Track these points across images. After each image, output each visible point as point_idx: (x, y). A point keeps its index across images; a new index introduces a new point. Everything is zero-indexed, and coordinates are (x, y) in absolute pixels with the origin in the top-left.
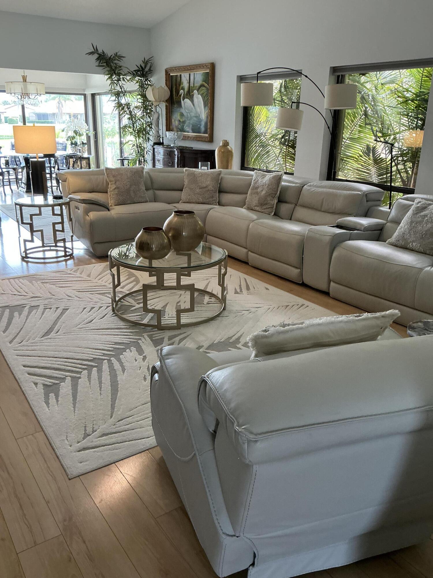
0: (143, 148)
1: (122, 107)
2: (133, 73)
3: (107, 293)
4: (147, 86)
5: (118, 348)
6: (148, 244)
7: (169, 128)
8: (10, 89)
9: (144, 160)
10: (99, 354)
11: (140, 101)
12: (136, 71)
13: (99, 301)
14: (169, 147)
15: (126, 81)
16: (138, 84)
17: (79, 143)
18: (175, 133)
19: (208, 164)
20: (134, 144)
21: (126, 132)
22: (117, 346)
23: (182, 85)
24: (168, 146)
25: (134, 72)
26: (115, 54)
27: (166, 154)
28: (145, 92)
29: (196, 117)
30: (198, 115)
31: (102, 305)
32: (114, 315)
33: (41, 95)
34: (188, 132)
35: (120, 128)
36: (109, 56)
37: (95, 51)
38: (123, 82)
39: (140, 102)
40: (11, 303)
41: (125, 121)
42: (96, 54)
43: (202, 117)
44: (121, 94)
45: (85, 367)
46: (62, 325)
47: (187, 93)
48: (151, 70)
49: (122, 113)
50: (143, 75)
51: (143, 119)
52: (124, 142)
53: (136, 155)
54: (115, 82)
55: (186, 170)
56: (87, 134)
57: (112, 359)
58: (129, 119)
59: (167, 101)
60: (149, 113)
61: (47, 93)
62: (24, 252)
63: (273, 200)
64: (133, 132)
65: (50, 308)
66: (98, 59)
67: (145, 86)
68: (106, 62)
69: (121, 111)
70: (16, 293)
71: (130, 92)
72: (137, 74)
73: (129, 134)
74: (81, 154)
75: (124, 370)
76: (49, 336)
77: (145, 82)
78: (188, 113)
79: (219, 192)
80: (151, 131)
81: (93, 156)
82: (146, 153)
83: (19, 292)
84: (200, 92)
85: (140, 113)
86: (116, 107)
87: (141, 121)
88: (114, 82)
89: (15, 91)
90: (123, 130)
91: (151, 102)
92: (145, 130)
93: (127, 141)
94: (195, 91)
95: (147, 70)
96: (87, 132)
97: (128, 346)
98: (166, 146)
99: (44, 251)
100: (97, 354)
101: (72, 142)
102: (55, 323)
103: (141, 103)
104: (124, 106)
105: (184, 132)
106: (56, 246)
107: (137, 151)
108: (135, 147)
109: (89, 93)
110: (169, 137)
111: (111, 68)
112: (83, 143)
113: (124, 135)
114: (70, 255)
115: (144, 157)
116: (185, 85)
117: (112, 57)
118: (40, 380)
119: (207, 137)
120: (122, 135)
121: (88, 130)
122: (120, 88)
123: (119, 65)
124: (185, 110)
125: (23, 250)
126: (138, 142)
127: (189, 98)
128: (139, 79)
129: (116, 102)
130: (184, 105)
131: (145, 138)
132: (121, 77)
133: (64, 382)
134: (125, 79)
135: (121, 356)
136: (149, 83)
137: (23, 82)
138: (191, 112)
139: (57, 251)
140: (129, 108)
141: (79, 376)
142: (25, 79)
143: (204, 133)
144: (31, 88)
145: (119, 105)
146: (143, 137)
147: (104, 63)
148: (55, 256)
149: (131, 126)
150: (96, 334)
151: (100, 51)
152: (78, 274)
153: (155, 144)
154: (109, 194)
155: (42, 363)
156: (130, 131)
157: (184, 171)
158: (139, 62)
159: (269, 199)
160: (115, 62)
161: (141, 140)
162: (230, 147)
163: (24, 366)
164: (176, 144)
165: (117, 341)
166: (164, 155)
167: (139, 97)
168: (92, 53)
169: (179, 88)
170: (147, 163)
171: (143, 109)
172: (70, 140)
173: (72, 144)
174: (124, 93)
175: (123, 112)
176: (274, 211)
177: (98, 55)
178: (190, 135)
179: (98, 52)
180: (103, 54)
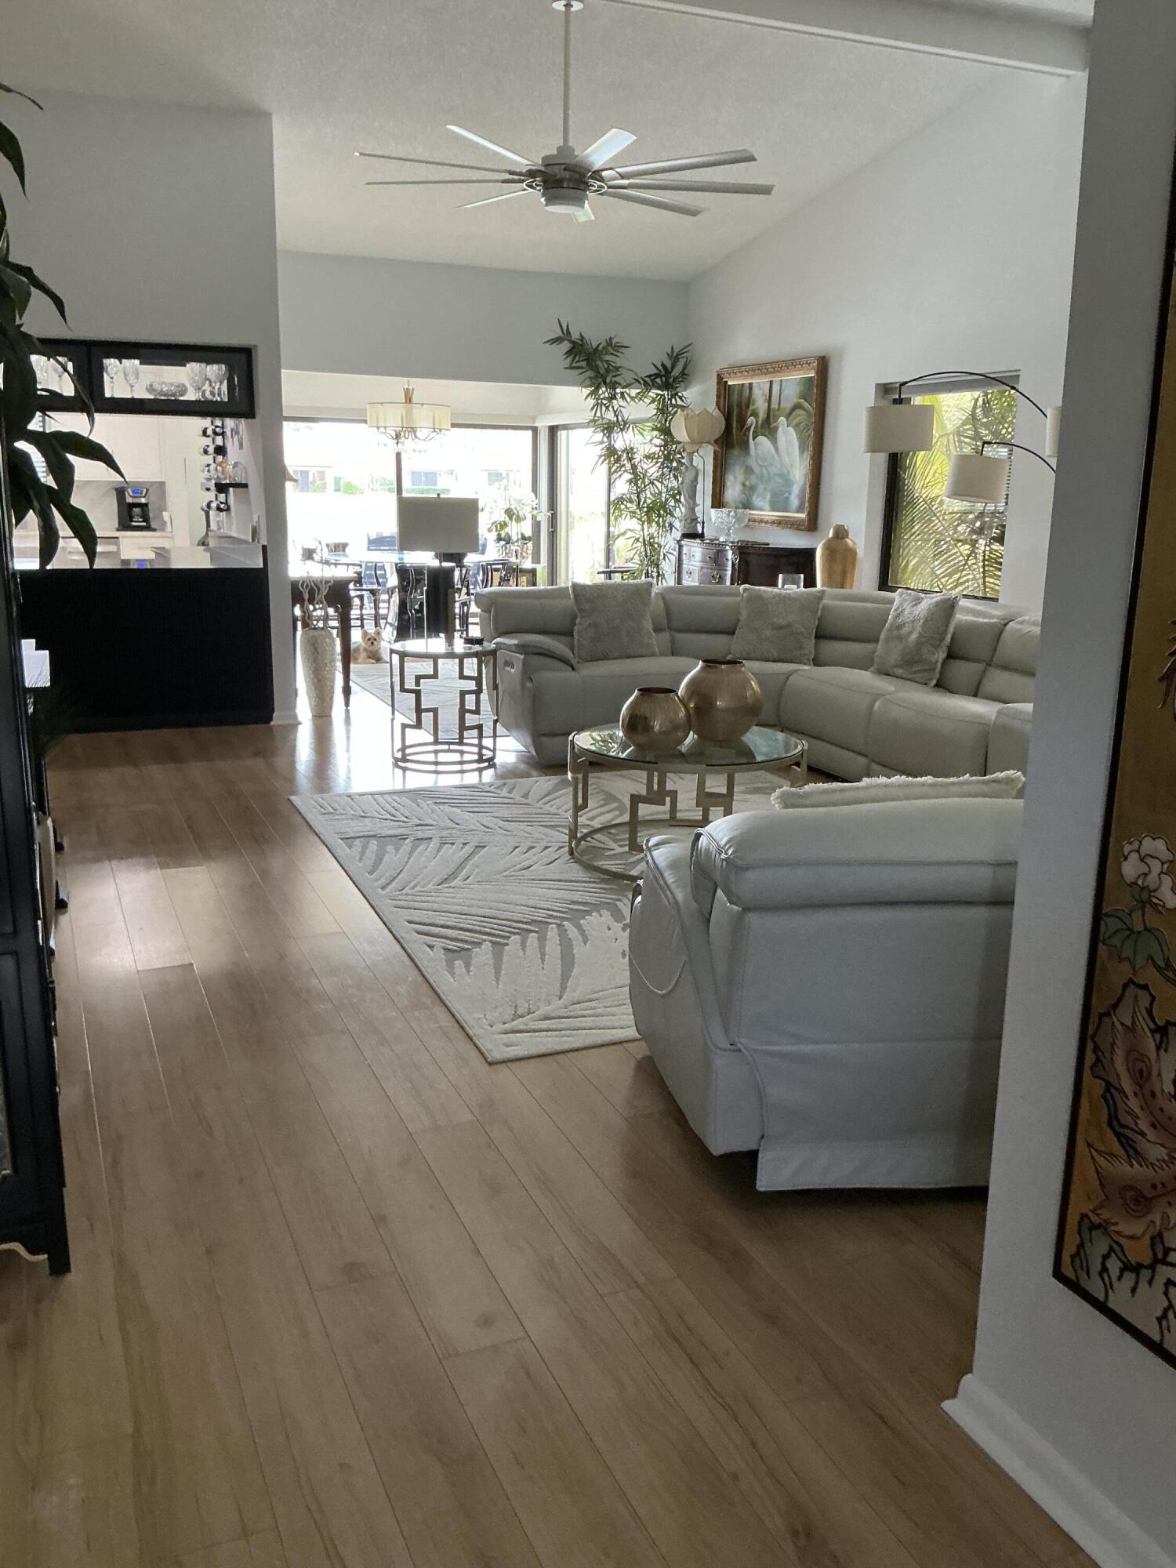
0: (656, 546)
1: (616, 456)
2: (643, 380)
3: (560, 826)
4: (676, 409)
5: (577, 910)
6: (646, 718)
7: (718, 502)
9: (658, 572)
10: (544, 915)
11: (658, 442)
12: (653, 378)
13: (543, 837)
14: (715, 542)
15: (628, 399)
16: (654, 406)
17: (514, 538)
18: (730, 512)
19: (800, 577)
20: (639, 538)
21: (621, 510)
22: (575, 907)
23: (753, 405)
24: (713, 543)
25: (647, 379)
26: (608, 340)
27: (708, 559)
28: (670, 423)
29: (781, 475)
30: (785, 471)
31: (550, 844)
32: (572, 860)
33: (440, 430)
34: (761, 510)
35: (609, 503)
36: (594, 347)
37: (566, 334)
38: (622, 403)
39: (656, 446)
40: (379, 832)
41: (622, 487)
42: (566, 342)
43: (794, 476)
44: (615, 428)
45: (517, 931)
46: (474, 870)
47: (762, 424)
48: (685, 374)
49: (616, 470)
50: (666, 386)
51: (661, 482)
52: (617, 533)
53: (641, 561)
54: (605, 402)
55: (745, 590)
56: (534, 518)
57: (565, 923)
58: (630, 481)
59: (716, 441)
60: (676, 469)
61: (454, 425)
62: (398, 751)
63: (934, 654)
64: (638, 511)
65: (453, 844)
66: (569, 353)
67: (670, 409)
68: (587, 360)
69: (613, 465)
70: (388, 816)
71: (635, 423)
72: (653, 385)
73: (629, 516)
74: (518, 561)
75: (585, 940)
76: (452, 884)
77: (671, 400)
78: (763, 468)
79: (816, 637)
80: (677, 509)
81: (544, 567)
82: (664, 559)
83: (393, 815)
84: (793, 421)
85: (655, 469)
86: (603, 458)
87: (656, 486)
88: (602, 404)
89: (385, 423)
90: (615, 506)
91: (681, 445)
92: (663, 506)
93: (622, 531)
94: (782, 419)
95: (677, 374)
96: (535, 512)
97: (596, 907)
98: (708, 541)
99: (436, 752)
100: (539, 916)
101: (499, 535)
102: (461, 866)
103: (660, 446)
104: (620, 453)
105: (751, 509)
106: (461, 743)
107: (644, 554)
108: (639, 544)
109: (543, 423)
110: (716, 521)
111: (598, 372)
112: (524, 538)
113: (616, 519)
114: (491, 760)
115: (657, 566)
116: (760, 405)
117: (600, 348)
118: (439, 943)
119: (803, 520)
120: (612, 518)
121: (536, 508)
122: (613, 415)
123: (614, 365)
124: (757, 461)
125: (398, 745)
126: (646, 533)
127: (767, 433)
128: (657, 395)
129: (604, 445)
130: (756, 449)
131: (664, 526)
132: (618, 390)
133: (480, 948)
134: (626, 396)
135: (582, 921)
136: (679, 402)
137: (406, 402)
138: (771, 465)
139: (462, 752)
140: (630, 459)
141: (506, 941)
142: (409, 399)
143: (798, 512)
144: (422, 418)
145: (611, 452)
146: (658, 523)
147: (582, 361)
148: (459, 759)
149: (634, 497)
150: (536, 887)
151: (575, 336)
152: (504, 793)
153: (685, 536)
154: (576, 636)
155: (440, 920)
156: (631, 509)
157: (742, 591)
158: (661, 357)
159: (924, 650)
160: (608, 358)
161: (654, 529)
162: (852, 541)
163: (410, 922)
164: (732, 535)
165: (575, 900)
166: (702, 561)
167: (655, 433)
168: (557, 340)
169: (746, 413)
170: (664, 581)
171: (662, 460)
172: (497, 530)
173: (499, 539)
174: (623, 425)
175: (618, 467)
176: (937, 676)
177: (571, 345)
178: (765, 515)
179: (571, 337)
180: (581, 343)
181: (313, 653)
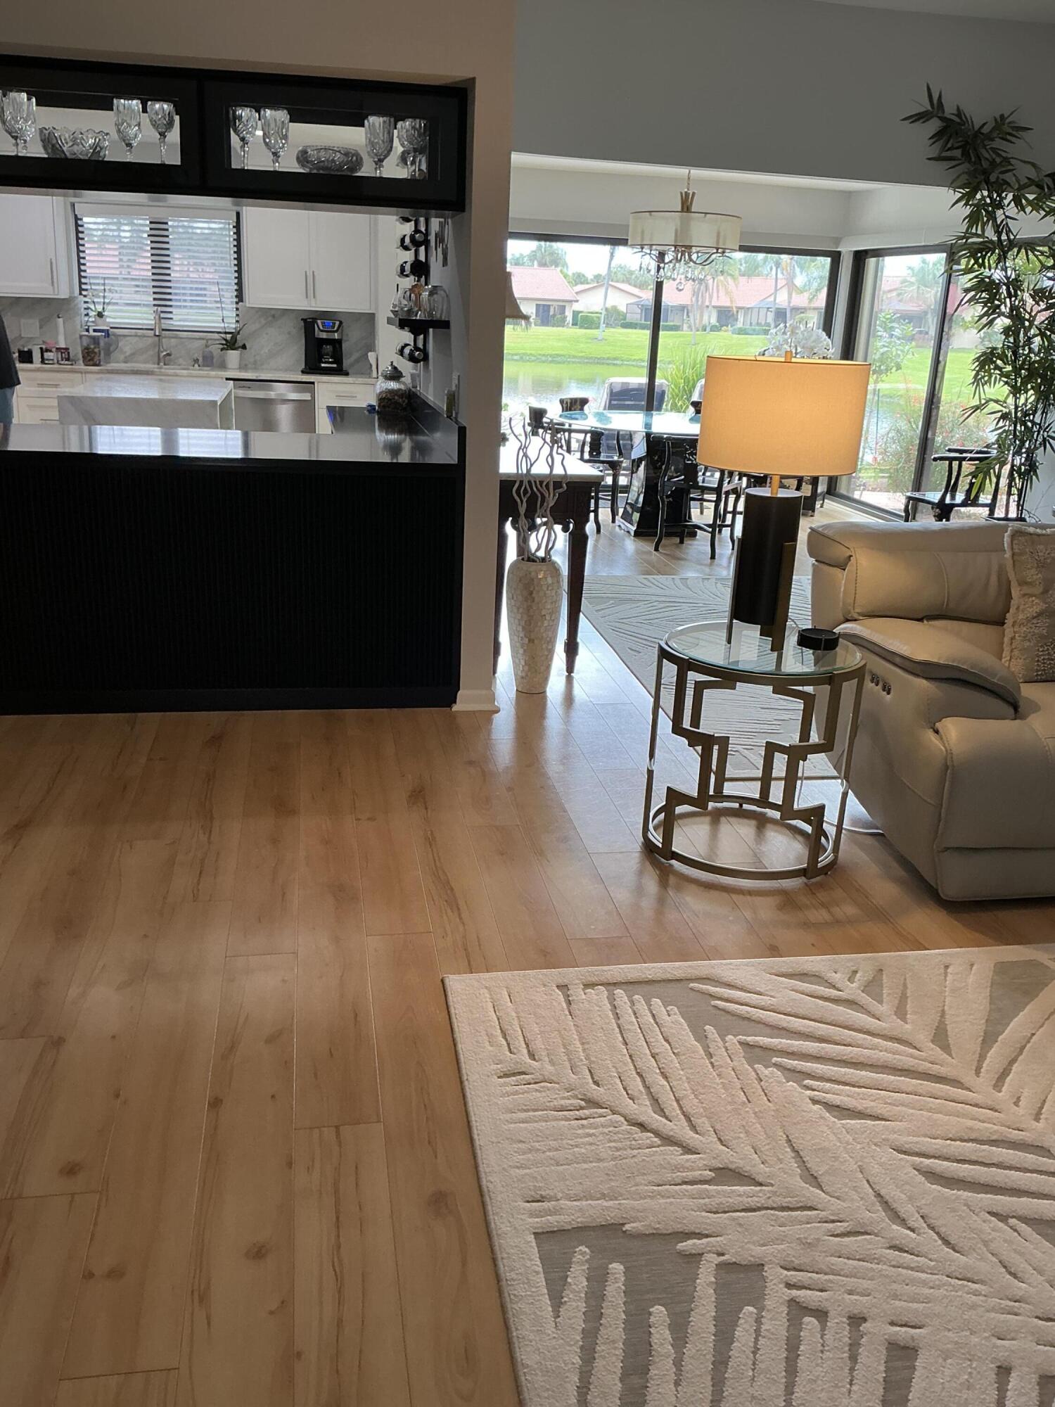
8: (643, 232)
26: (999, 120)
33: (725, 251)
36: (977, 127)
37: (936, 108)
42: (935, 119)
66: (938, 136)
68: (964, 147)
89: (651, 240)
109: (847, 249)
111: (978, 166)
117: (986, 129)
123: (1004, 155)
137: (683, 211)
142: (686, 207)
144: (702, 233)
147: (957, 148)
151: (949, 110)
154: (1008, 630)
160: (996, 144)
168: (921, 117)
177: (943, 124)
179: (944, 112)
180: (958, 120)
181: (526, 600)
